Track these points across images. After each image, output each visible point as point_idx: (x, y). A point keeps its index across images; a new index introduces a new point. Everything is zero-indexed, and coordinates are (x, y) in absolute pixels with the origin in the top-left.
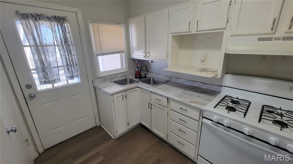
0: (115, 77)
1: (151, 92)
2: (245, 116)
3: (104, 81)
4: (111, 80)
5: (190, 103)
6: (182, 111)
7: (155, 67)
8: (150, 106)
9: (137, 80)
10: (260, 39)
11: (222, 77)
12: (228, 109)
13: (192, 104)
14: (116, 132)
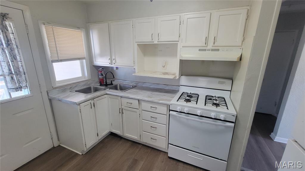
0: (76, 86)
1: (121, 97)
2: (197, 103)
3: (63, 91)
4: (71, 90)
5: (159, 101)
6: (153, 110)
7: (120, 74)
8: (121, 112)
9: (103, 87)
10: (200, 50)
11: (180, 78)
12: (186, 101)
13: (161, 102)
14: (84, 145)
